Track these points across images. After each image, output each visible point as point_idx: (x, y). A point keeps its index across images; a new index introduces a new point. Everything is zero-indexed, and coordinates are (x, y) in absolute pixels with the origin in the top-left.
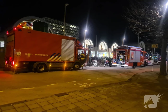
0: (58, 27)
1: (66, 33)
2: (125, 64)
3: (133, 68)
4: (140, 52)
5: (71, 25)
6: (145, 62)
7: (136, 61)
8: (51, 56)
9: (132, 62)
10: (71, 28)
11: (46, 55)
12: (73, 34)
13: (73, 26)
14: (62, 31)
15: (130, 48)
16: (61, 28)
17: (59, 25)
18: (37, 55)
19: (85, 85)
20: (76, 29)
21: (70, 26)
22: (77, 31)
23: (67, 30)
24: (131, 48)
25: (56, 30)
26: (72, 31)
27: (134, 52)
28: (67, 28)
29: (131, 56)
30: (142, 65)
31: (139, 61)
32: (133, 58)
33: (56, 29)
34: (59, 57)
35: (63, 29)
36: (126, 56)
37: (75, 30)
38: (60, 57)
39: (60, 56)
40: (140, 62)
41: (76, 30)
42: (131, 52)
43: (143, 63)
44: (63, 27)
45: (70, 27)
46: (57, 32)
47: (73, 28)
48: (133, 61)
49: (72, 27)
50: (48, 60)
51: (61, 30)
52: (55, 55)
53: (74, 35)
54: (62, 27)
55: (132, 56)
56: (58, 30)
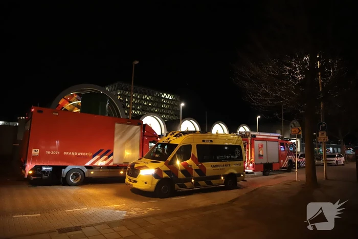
0: (141, 99)
1: (154, 109)
2: (248, 168)
3: (264, 175)
4: (277, 143)
5: (165, 95)
6: (290, 161)
7: (270, 161)
8: (94, 156)
9: (261, 163)
10: (165, 98)
11: (84, 153)
12: (168, 109)
13: (169, 95)
14: (148, 105)
15: (254, 136)
16: (145, 100)
17: (141, 95)
18: (67, 153)
19: (136, 213)
20: (174, 100)
21: (163, 96)
22: (176, 104)
23: (156, 103)
24: (257, 137)
25: (137, 104)
26: (166, 104)
27: (264, 143)
28: (157, 100)
29: (258, 151)
30: (283, 168)
31: (276, 160)
32: (262, 155)
33: (136, 102)
34: (109, 157)
35: (149, 101)
36: (248, 152)
37: (172, 103)
38: (111, 158)
39: (112, 154)
40: (279, 162)
41: (174, 102)
42: (256, 143)
43: (285, 164)
44: (150, 97)
45: (163, 98)
46: (139, 108)
47: (169, 99)
48: (264, 161)
49: (167, 97)
50: (88, 164)
51: (145, 104)
52: (102, 153)
53: (170, 111)
54: (148, 98)
55: (261, 152)
56: (140, 104)
